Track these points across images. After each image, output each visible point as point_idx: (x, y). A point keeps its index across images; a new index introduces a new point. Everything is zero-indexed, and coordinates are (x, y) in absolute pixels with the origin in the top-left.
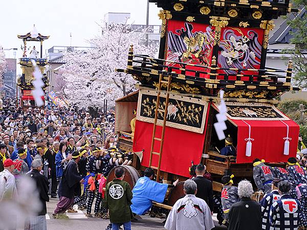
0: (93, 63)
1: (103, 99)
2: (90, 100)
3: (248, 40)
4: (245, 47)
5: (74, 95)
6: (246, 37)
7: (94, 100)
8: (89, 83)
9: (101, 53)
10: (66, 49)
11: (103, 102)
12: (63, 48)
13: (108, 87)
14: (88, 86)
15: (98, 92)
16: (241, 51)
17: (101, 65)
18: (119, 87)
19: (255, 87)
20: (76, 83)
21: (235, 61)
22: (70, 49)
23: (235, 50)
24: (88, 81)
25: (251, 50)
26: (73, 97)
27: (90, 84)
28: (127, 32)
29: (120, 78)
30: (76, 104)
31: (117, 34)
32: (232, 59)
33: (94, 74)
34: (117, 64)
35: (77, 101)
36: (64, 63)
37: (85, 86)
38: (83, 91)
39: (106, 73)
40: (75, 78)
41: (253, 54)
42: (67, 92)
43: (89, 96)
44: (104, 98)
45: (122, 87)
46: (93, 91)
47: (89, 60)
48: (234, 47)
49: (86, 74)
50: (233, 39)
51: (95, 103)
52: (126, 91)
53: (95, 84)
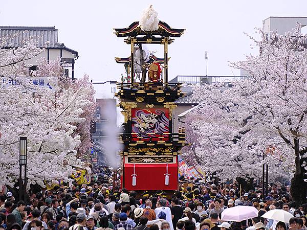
0: (243, 102)
1: (261, 164)
2: (240, 166)
3: (156, 116)
4: (155, 121)
5: (212, 158)
6: (154, 114)
7: (245, 165)
8: (237, 137)
9: (257, 86)
10: (199, 79)
11: (262, 169)
12: (194, 79)
13: (270, 144)
14: (235, 141)
15: (253, 151)
16: (151, 123)
17: (257, 106)
18: (288, 142)
19: (154, 144)
20: (215, 137)
21: (147, 130)
22: (205, 80)
23: (145, 123)
24: (235, 132)
25: (160, 123)
26: (211, 161)
27: (240, 138)
28: (301, 47)
29: (289, 128)
30: (215, 173)
31: (282, 52)
32: (144, 128)
33: (245, 122)
34: (283, 103)
35: (217, 168)
36: (196, 105)
37: (230, 143)
38: (228, 150)
39: (265, 118)
40: (213, 128)
41: (162, 125)
42: (199, 152)
43: (237, 159)
44: (263, 162)
45: (292, 141)
46: (245, 151)
47: (237, 98)
48: (144, 121)
49: (231, 121)
50: (143, 116)
51: (248, 171)
52: (300, 149)
53: (248, 139)
